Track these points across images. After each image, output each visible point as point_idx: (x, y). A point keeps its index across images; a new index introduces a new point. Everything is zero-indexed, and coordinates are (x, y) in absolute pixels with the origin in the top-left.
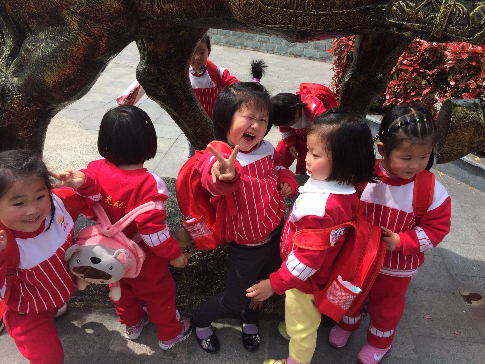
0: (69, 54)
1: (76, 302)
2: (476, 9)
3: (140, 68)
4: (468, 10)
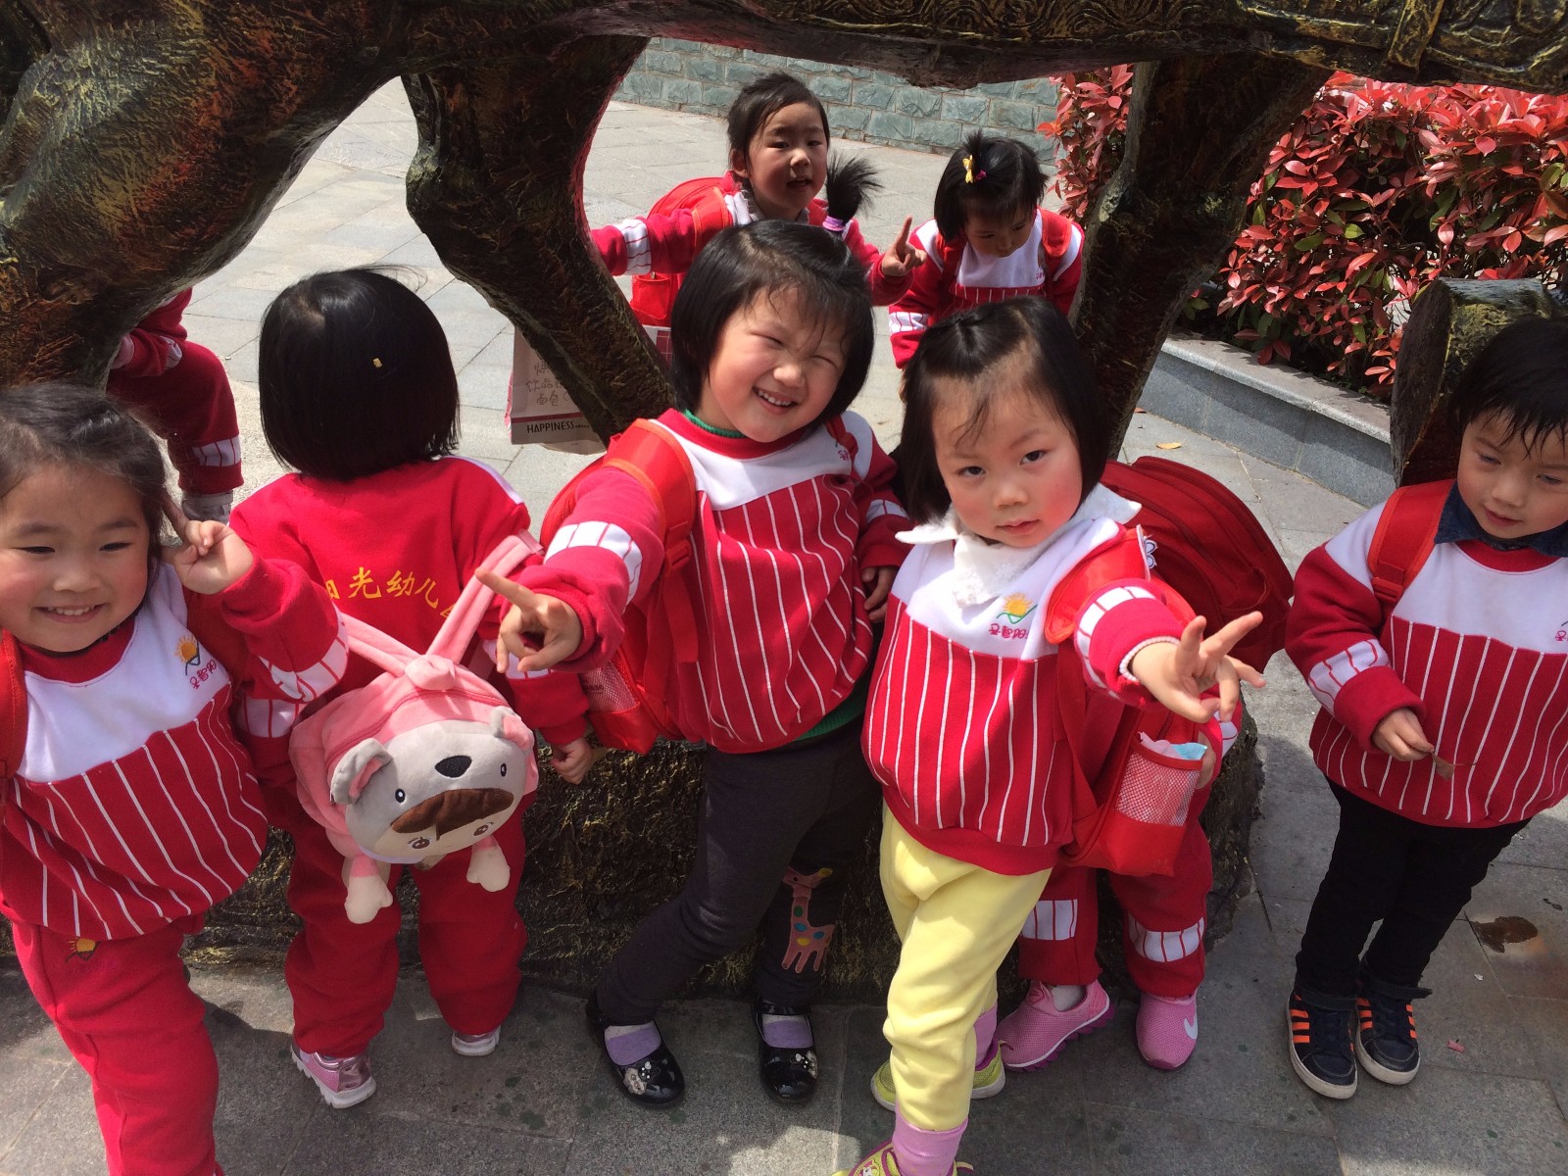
0: (174, 119)
1: (211, 946)
3: (418, 171)
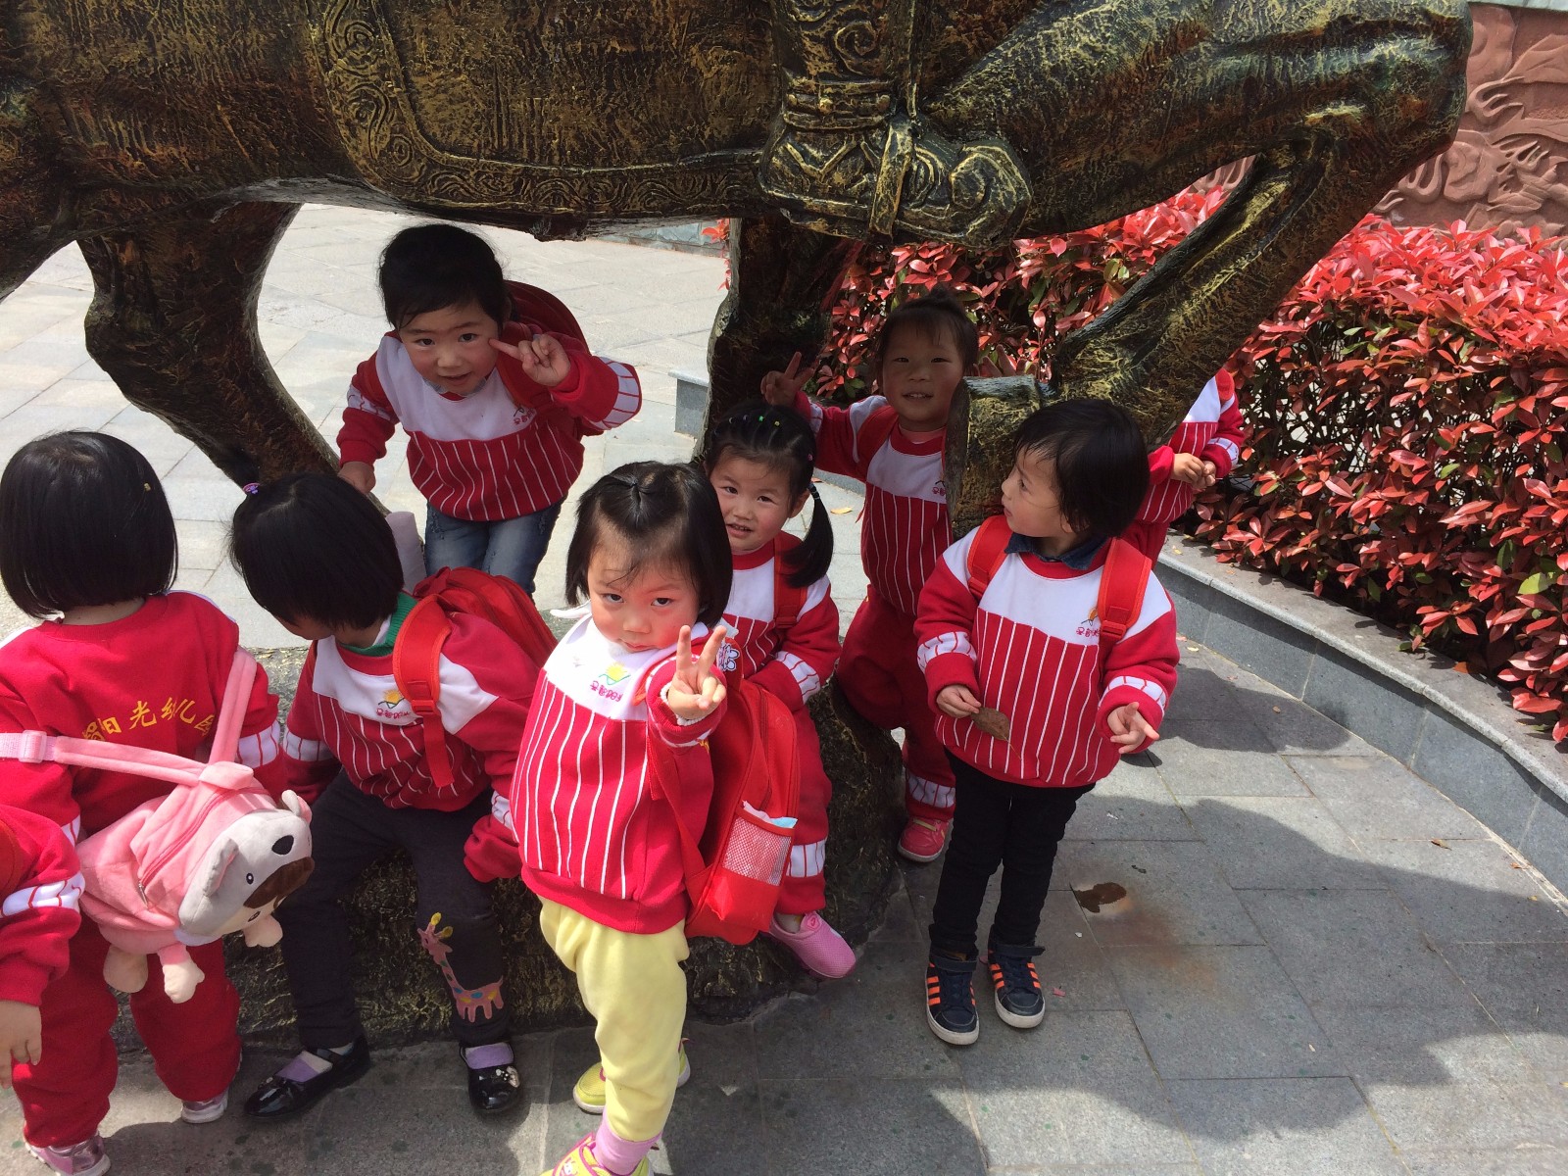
2: (963, 165)
3: (96, 316)
4: (947, 167)
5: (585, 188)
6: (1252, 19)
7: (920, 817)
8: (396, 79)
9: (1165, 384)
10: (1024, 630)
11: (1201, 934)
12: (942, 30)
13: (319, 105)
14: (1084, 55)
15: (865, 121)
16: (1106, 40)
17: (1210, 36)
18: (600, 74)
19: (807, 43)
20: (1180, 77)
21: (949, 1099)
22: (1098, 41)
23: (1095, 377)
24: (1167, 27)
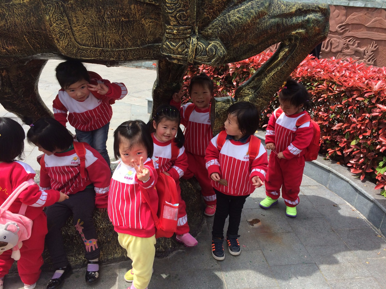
2: (209, 46)
4: (206, 47)
5: (117, 54)
6: (277, 10)
7: (209, 205)
8: (69, 28)
9: (262, 98)
10: (231, 158)
11: (278, 230)
12: (203, 14)
13: (50, 35)
14: (238, 19)
15: (185, 36)
16: (243, 15)
17: (268, 14)
18: (120, 26)
19: (170, 17)
20: (261, 24)
21: (218, 274)
22: (241, 16)
23: (245, 96)
24: (257, 12)
